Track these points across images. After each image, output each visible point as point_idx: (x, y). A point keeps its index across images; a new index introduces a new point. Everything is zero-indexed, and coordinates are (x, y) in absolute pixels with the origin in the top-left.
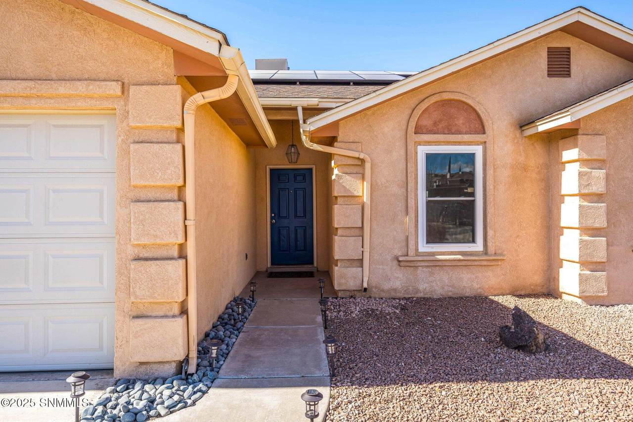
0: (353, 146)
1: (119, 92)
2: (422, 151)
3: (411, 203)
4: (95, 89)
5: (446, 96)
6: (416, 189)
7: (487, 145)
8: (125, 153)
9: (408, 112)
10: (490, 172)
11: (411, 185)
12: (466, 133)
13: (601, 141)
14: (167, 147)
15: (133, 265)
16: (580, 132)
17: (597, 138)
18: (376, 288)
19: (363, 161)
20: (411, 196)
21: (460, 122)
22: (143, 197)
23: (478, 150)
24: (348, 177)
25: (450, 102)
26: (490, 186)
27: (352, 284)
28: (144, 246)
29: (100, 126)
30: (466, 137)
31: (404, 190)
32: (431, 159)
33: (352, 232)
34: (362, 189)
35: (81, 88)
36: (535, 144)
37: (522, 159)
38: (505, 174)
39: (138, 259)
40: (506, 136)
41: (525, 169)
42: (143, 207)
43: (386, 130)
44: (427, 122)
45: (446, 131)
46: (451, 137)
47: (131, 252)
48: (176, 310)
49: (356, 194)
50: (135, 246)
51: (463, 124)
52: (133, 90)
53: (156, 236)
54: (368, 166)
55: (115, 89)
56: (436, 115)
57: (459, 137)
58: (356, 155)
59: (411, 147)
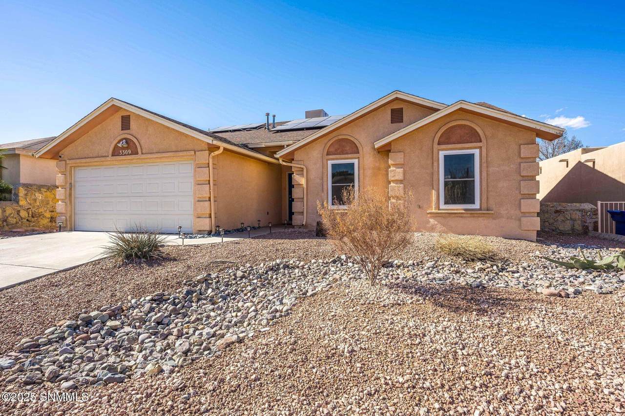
0: (300, 162)
1: (194, 154)
2: (330, 163)
3: (325, 187)
4: (188, 153)
5: (340, 137)
6: (327, 181)
7: (360, 159)
8: (195, 171)
9: (323, 146)
10: (361, 171)
11: (325, 179)
12: (350, 154)
13: (401, 155)
14: (205, 169)
15: (197, 203)
16: (391, 151)
17: (399, 154)
18: (310, 225)
19: (302, 168)
20: (325, 183)
21: (348, 148)
22: (200, 183)
23: (356, 161)
24: (297, 176)
25: (343, 139)
26: (361, 179)
27: (299, 223)
28: (200, 197)
29: (191, 163)
30: (350, 156)
31: (321, 181)
32: (333, 166)
33: (300, 200)
34: (303, 181)
35: (185, 153)
36: (384, 157)
37: (377, 165)
38: (369, 172)
39: (198, 201)
40: (370, 154)
41: (379, 169)
42: (200, 186)
43: (314, 154)
44: (332, 150)
45: (341, 153)
46: (343, 156)
47: (197, 199)
48: (208, 216)
49: (301, 183)
50: (198, 197)
51: (349, 149)
52: (197, 152)
53: (202, 195)
54: (305, 171)
55: (193, 153)
56: (337, 146)
57: (346, 156)
58: (299, 166)
59: (325, 161)
